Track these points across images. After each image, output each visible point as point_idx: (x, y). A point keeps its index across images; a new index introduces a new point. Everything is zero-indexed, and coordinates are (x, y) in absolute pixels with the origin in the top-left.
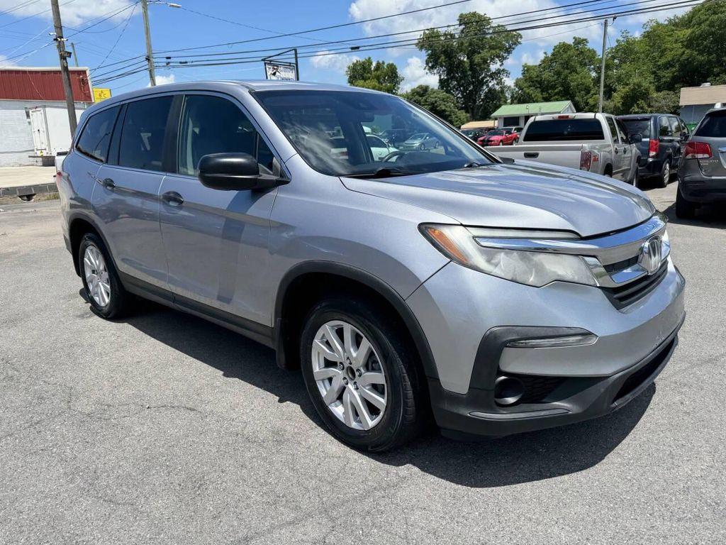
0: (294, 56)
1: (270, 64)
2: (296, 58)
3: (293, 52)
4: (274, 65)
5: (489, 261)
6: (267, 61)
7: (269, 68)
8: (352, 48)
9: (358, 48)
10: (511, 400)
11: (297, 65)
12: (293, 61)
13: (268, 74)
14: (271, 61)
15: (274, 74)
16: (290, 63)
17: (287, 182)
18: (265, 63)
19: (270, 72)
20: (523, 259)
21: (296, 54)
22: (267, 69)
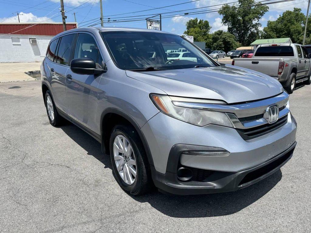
0: (160, 17)
1: (149, 21)
2: (161, 18)
3: (159, 16)
4: (150, 21)
5: (178, 112)
6: (147, 19)
7: (149, 23)
8: (185, 14)
9: (188, 14)
10: (186, 179)
11: (161, 21)
12: (159, 20)
13: (148, 25)
14: (149, 20)
15: (151, 25)
16: (158, 21)
17: (106, 72)
18: (147, 21)
19: (149, 24)
20: (195, 113)
21: (161, 16)
22: (148, 23)
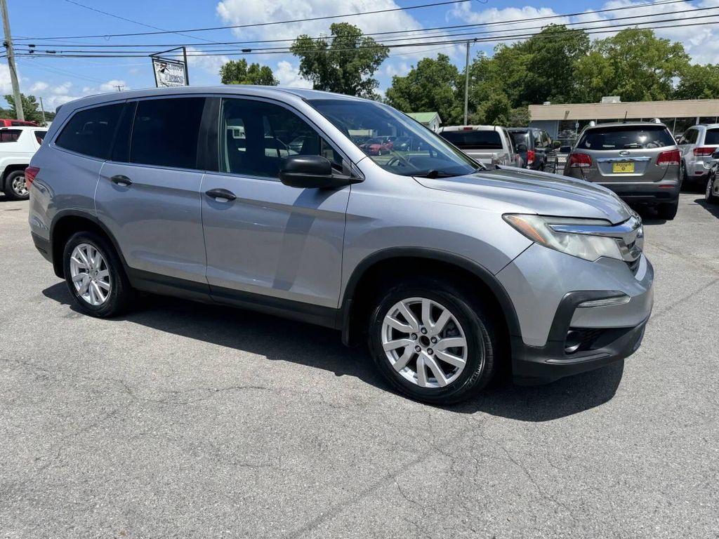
0: (182, 54)
1: (158, 61)
2: (185, 56)
3: (182, 50)
4: (162, 62)
6: (155, 58)
7: (157, 65)
8: (244, 51)
9: (250, 50)
10: (574, 348)
11: (185, 62)
12: (182, 59)
13: (157, 71)
14: (158, 57)
15: (163, 71)
16: (179, 61)
17: (361, 181)
18: (153, 60)
19: (158, 69)
21: (185, 52)
22: (155, 65)
